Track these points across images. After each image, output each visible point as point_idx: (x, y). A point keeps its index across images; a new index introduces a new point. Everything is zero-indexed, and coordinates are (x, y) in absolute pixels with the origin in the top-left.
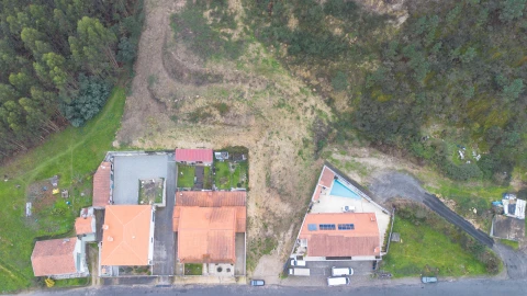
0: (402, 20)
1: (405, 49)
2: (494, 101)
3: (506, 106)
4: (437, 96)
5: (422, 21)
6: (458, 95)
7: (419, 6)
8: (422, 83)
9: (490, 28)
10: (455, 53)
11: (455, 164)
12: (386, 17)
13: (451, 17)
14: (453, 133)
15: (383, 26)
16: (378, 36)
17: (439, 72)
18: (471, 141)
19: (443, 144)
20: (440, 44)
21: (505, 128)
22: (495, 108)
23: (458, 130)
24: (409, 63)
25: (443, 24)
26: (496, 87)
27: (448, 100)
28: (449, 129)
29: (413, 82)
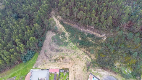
0: (105, 38)
1: (107, 45)
2: (131, 57)
3: (134, 59)
4: (117, 56)
5: (110, 39)
6: (122, 56)
7: (108, 36)
8: (112, 53)
9: (126, 40)
10: (119, 46)
11: (125, 74)
12: (101, 38)
13: (116, 38)
14: (123, 65)
15: (101, 40)
16: (100, 42)
17: (116, 50)
18: (128, 68)
19: (121, 68)
20: (115, 44)
21: (135, 64)
22: (132, 59)
23: (124, 65)
24: (108, 48)
25: (115, 40)
26: (131, 54)
27: (120, 57)
28: (121, 64)
29: (110, 52)
